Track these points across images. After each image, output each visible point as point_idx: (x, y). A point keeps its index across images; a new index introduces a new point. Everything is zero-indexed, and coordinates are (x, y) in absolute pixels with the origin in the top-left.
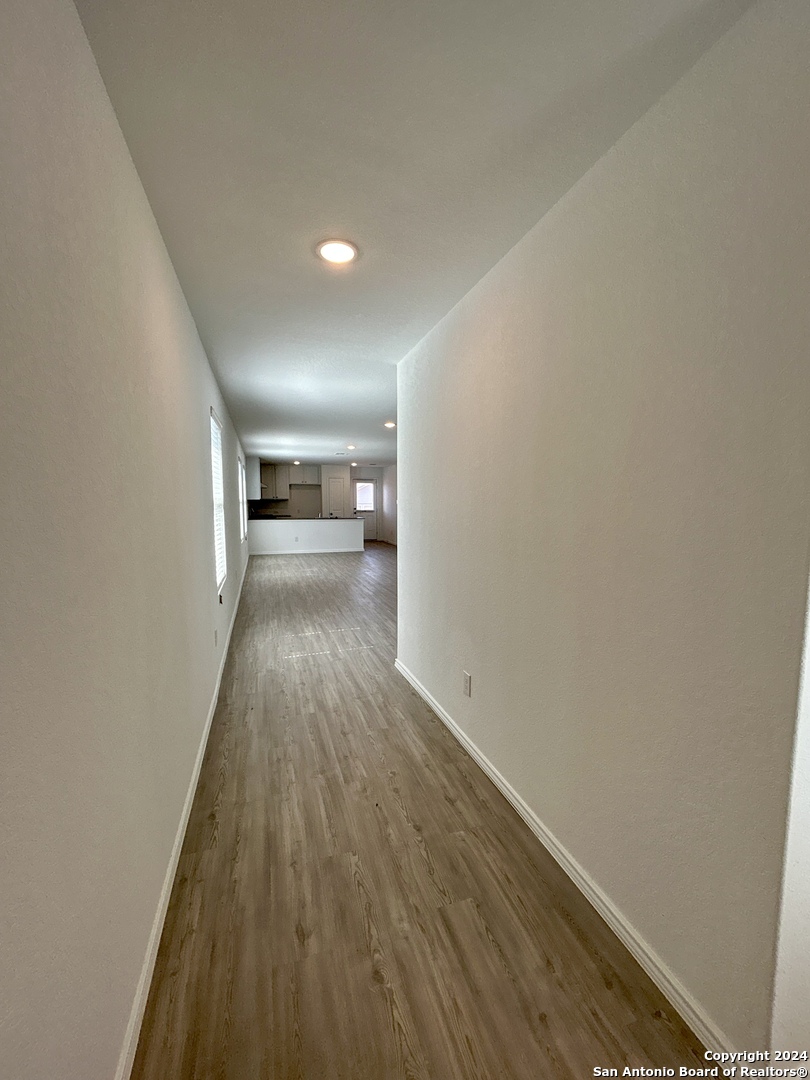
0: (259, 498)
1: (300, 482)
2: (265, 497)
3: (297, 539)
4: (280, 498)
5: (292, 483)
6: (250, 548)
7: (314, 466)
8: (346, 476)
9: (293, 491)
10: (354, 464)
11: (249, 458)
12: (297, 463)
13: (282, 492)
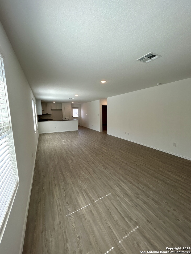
0: (41, 114)
1: (55, 109)
2: (43, 114)
3: (56, 128)
4: (48, 113)
5: (52, 109)
6: (39, 132)
7: (59, 103)
8: (70, 106)
9: (53, 111)
10: (73, 103)
11: (37, 100)
12: (54, 102)
13: (49, 112)
